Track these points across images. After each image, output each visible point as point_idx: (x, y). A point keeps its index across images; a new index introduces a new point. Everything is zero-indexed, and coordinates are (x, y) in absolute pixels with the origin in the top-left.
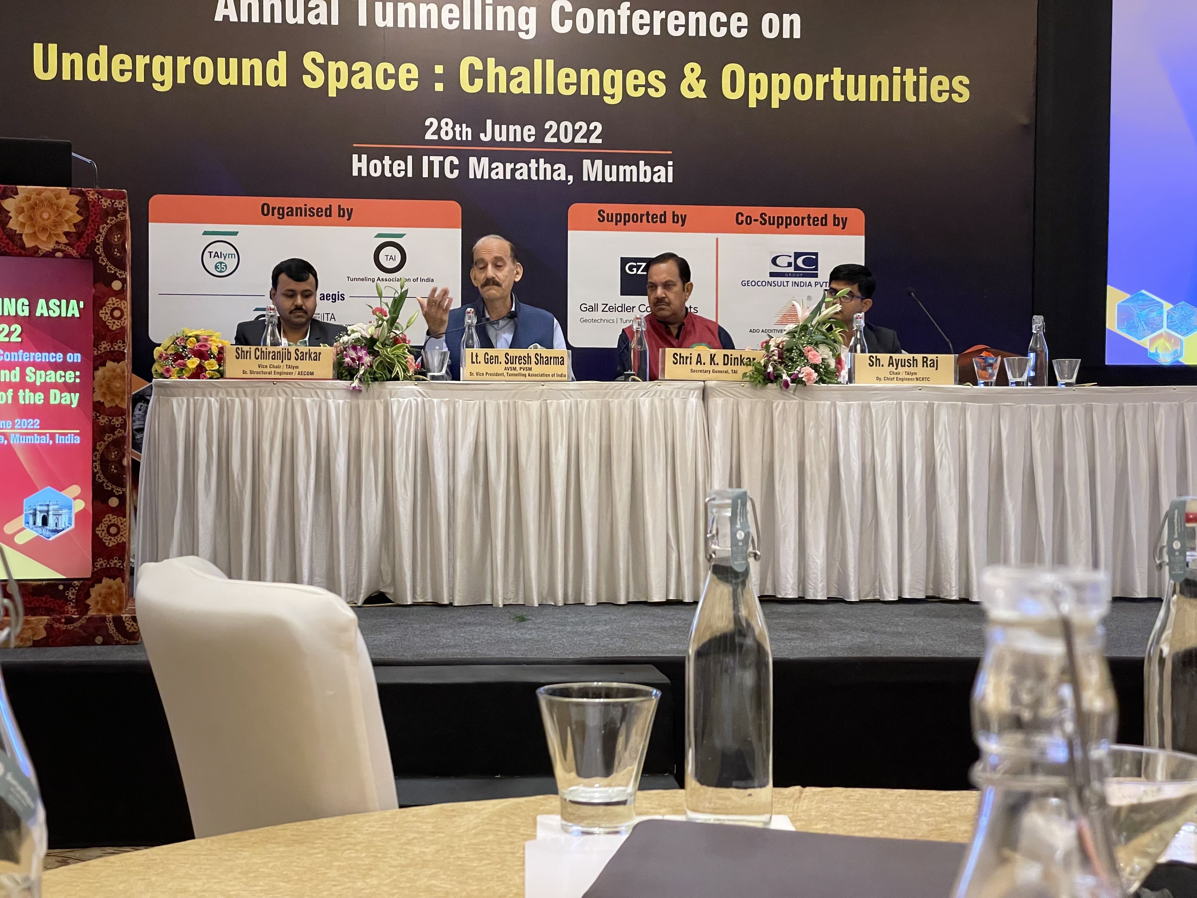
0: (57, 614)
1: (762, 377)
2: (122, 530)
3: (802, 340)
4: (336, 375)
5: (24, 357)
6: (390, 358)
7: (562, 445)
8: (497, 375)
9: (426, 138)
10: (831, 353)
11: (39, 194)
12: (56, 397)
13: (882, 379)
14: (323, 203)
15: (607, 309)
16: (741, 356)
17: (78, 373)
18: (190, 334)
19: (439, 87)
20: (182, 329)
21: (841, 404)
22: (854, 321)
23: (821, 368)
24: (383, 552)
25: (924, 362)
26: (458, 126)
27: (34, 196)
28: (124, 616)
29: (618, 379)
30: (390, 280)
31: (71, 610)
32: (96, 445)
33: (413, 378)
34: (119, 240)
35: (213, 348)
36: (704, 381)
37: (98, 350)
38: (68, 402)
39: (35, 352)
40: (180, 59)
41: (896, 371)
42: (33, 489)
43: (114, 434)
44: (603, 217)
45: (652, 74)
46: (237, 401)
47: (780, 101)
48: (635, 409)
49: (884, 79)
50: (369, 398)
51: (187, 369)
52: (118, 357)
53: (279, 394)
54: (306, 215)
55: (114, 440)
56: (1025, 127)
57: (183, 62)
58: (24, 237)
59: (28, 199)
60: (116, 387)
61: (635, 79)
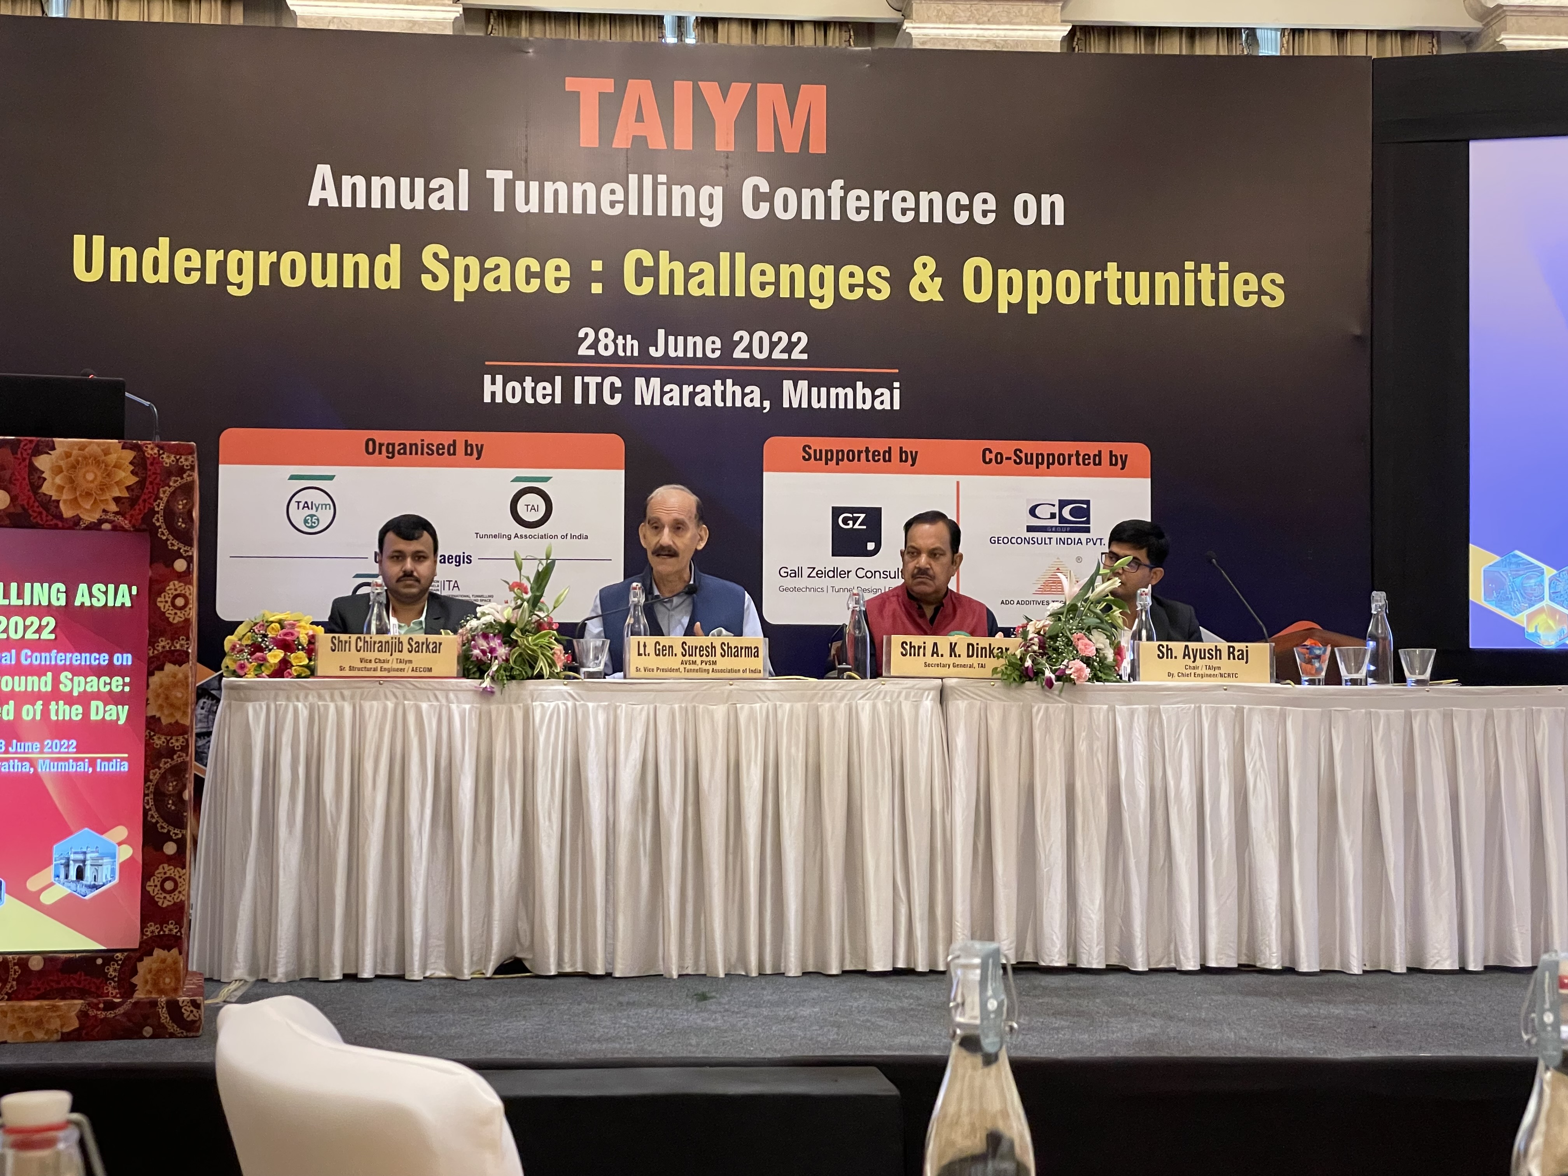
0: (93, 997)
1: (1017, 673)
2: (180, 884)
3: (1069, 624)
4: (461, 672)
5: (59, 658)
6: (533, 650)
7: (756, 764)
8: (671, 670)
9: (580, 353)
10: (1108, 641)
11: (82, 448)
12: (98, 711)
13: (1176, 675)
14: (445, 437)
15: (814, 574)
16: (990, 645)
17: (127, 680)
18: (271, 619)
19: (597, 288)
20: (262, 612)
21: (1122, 709)
23: (1096, 661)
24: (521, 904)
25: (1229, 653)
26: (620, 337)
27: (75, 452)
28: (181, 999)
29: (830, 674)
30: (531, 537)
31: (112, 992)
32: (149, 773)
33: (562, 675)
34: (184, 507)
35: (301, 636)
36: (942, 679)
37: (154, 649)
38: (114, 717)
39: (73, 653)
40: (263, 254)
41: (1194, 665)
42: (65, 832)
43: (173, 759)
44: (809, 455)
45: (873, 271)
46: (332, 706)
47: (1039, 305)
48: (852, 716)
49: (1173, 277)
50: (504, 702)
51: (268, 664)
52: (180, 658)
53: (386, 698)
54: (422, 454)
55: (172, 767)
56: (1358, 338)
57: (267, 258)
58: (61, 505)
59: (68, 455)
60: (176, 697)
61: (850, 276)
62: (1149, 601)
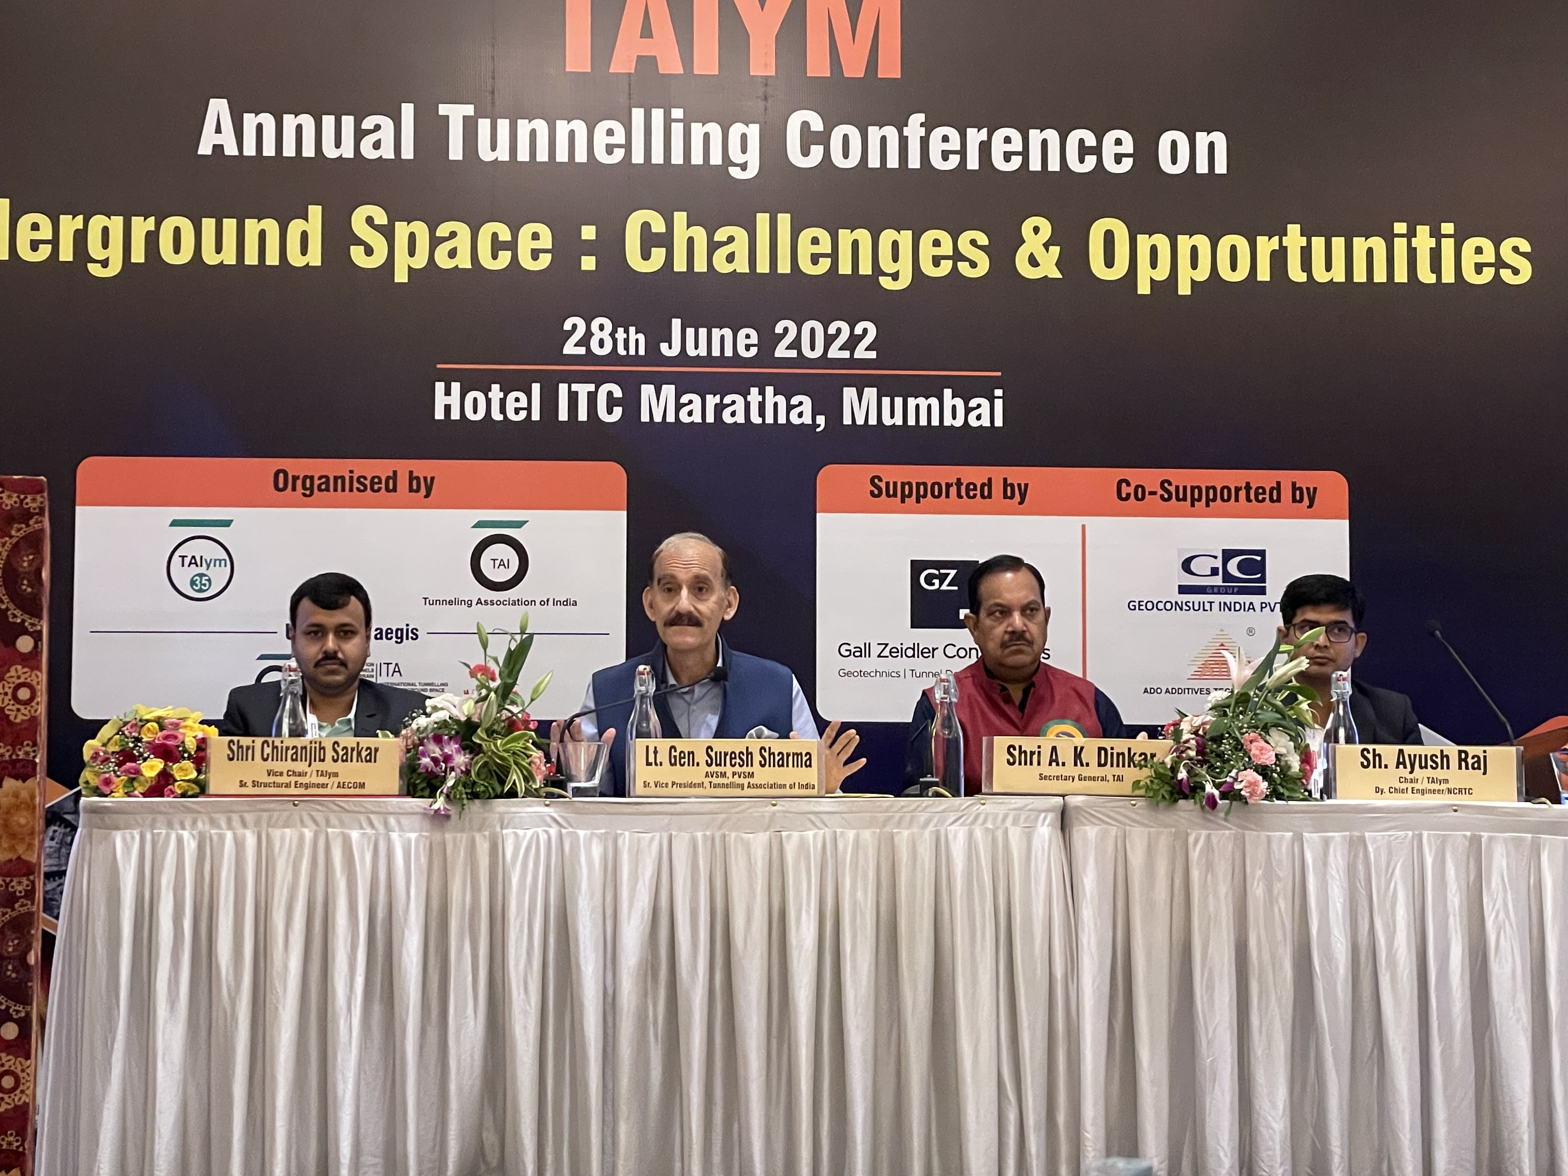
1: (1167, 787)
2: (23, 1081)
3: (1239, 720)
4: (405, 788)
6: (502, 759)
7: (808, 912)
8: (691, 785)
9: (565, 352)
10: (1292, 744)
13: (1386, 790)
14: (381, 467)
15: (886, 653)
16: (1129, 749)
18: (147, 717)
19: (588, 263)
20: (134, 707)
21: (1311, 838)
22: (1333, 686)
23: (1275, 771)
24: (486, 1108)
25: (1460, 760)
26: (621, 330)
29: (910, 790)
30: (500, 603)
33: (542, 792)
34: (30, 565)
35: (187, 740)
36: (1063, 796)
40: (136, 221)
41: (1412, 776)
43: (13, 909)
44: (879, 489)
45: (965, 238)
46: (229, 835)
47: (1194, 283)
48: (940, 846)
49: (1378, 244)
50: (462, 830)
51: (141, 778)
52: (24, 771)
53: (303, 824)
54: (351, 490)
55: (13, 920)
57: (141, 226)
60: (19, 825)
61: (934, 245)
62: (1348, 688)
